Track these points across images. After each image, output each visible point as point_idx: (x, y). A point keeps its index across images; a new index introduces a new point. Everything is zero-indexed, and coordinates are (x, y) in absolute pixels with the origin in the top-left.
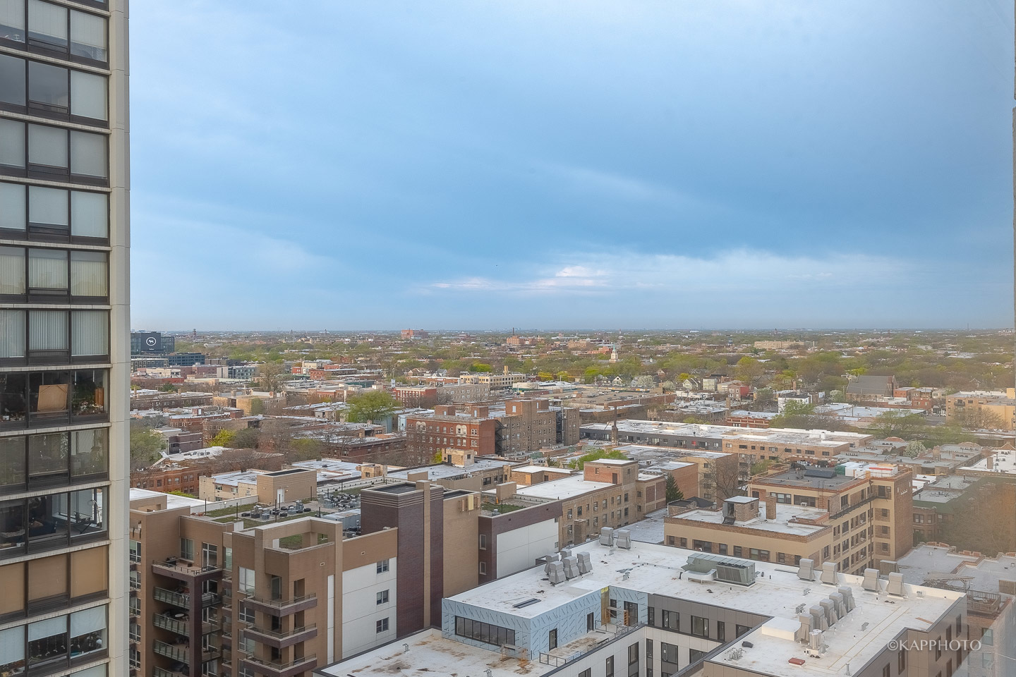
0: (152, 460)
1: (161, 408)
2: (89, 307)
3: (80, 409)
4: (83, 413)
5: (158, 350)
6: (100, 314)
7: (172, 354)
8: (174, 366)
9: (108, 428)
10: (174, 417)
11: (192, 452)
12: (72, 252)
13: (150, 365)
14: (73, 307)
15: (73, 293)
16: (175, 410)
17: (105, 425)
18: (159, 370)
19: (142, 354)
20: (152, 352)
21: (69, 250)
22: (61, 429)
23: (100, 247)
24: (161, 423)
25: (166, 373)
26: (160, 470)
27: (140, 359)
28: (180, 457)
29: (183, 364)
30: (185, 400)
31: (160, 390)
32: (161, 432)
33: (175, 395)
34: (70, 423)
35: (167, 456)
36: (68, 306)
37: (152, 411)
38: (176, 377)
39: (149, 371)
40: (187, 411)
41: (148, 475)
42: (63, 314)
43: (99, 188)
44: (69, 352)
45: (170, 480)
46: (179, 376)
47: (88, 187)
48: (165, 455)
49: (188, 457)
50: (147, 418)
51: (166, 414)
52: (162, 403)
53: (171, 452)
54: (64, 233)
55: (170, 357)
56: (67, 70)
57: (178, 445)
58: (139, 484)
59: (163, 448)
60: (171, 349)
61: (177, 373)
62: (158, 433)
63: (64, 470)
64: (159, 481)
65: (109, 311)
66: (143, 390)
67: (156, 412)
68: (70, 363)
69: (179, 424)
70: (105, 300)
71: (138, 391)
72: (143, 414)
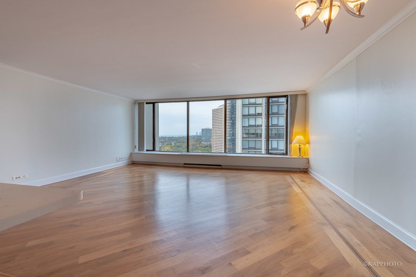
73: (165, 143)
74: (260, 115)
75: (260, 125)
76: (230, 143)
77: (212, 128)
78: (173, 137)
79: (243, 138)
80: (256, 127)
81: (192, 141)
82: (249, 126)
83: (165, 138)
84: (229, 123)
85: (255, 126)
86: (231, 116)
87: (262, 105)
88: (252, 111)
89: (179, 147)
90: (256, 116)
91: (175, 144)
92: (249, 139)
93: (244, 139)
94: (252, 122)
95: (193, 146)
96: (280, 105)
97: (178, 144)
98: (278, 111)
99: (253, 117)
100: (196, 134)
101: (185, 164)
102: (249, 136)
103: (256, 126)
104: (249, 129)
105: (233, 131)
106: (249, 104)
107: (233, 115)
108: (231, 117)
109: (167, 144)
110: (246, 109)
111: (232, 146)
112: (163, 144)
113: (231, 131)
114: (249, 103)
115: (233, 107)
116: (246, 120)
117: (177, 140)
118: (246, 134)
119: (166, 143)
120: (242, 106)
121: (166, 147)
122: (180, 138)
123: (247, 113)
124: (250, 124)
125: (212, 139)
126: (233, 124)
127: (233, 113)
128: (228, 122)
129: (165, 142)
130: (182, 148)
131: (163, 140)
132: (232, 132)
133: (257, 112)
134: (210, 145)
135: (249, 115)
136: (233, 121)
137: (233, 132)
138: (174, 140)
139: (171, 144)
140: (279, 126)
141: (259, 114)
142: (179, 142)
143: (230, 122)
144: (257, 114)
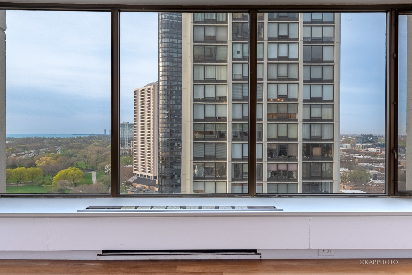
0: (367, 181)
1: (372, 163)
2: (327, 123)
3: (325, 156)
4: (326, 157)
5: (372, 141)
6: (331, 125)
7: (377, 143)
8: (378, 148)
9: (333, 163)
10: (376, 167)
11: (381, 180)
12: (311, 105)
13: (369, 147)
14: (323, 123)
15: (323, 118)
16: (377, 164)
17: (332, 162)
18: (372, 149)
19: (367, 143)
20: (370, 142)
21: (322, 105)
22: (319, 162)
23: (331, 103)
24: (372, 168)
25: (374, 150)
26: (369, 185)
27: (366, 145)
28: (377, 182)
29: (381, 147)
30: (381, 161)
31: (372, 156)
32: (370, 171)
33: (377, 158)
34: (322, 160)
35: (373, 181)
36: (321, 123)
37: (369, 164)
38: (378, 152)
39: (369, 149)
40: (381, 165)
41: (365, 187)
42: (320, 125)
43: (331, 83)
44: (322, 137)
45: (373, 190)
46: (379, 152)
47: (327, 84)
48: (372, 180)
49: (380, 182)
50: (367, 166)
51: (373, 165)
52: (373, 161)
53: (374, 180)
54: (320, 99)
55: (376, 144)
56: (322, 47)
57: (376, 177)
58: (362, 190)
59: (371, 177)
60: (377, 141)
61: (379, 150)
62: (369, 172)
63: (320, 175)
64: (369, 189)
65: (333, 124)
66: (366, 156)
67: (370, 164)
68: (322, 141)
69: (377, 169)
70: (332, 120)
71: (364, 156)
72: (366, 164)
73: (42, 150)
74: (223, 99)
75: (224, 117)
76: (166, 148)
77: (133, 123)
78: (59, 139)
79: (195, 139)
80: (217, 121)
81: (95, 146)
82: (206, 119)
83: (43, 139)
84: (164, 114)
85: (215, 119)
86: (167, 102)
87: (226, 84)
88: (210, 93)
89: (71, 156)
90: (217, 101)
91: (64, 150)
92: (205, 142)
93: (196, 142)
94: (210, 112)
95: (98, 154)
97: (70, 151)
99: (211, 103)
100: (103, 133)
102: (204, 137)
103: (218, 118)
104: (204, 124)
105: (170, 128)
106: (205, 81)
107: (171, 101)
108: (167, 104)
109: (46, 152)
110: (201, 89)
111: (169, 154)
112: (38, 152)
113: (168, 128)
114: (205, 78)
115: (171, 87)
116: (201, 108)
117: (67, 143)
118: (201, 132)
119: (45, 149)
120: (193, 83)
121: (45, 157)
122: (72, 139)
123: (201, 96)
124: (207, 115)
125: (134, 142)
126: (170, 115)
127: (171, 97)
128: (163, 112)
129: (43, 147)
130: (76, 158)
131: (38, 144)
132: (168, 130)
133: (219, 94)
134: (130, 151)
135: (205, 100)
136: (170, 111)
137: (170, 130)
138: (61, 144)
139: (56, 152)
141: (222, 97)
142: (72, 148)
143: (166, 112)
144: (218, 99)
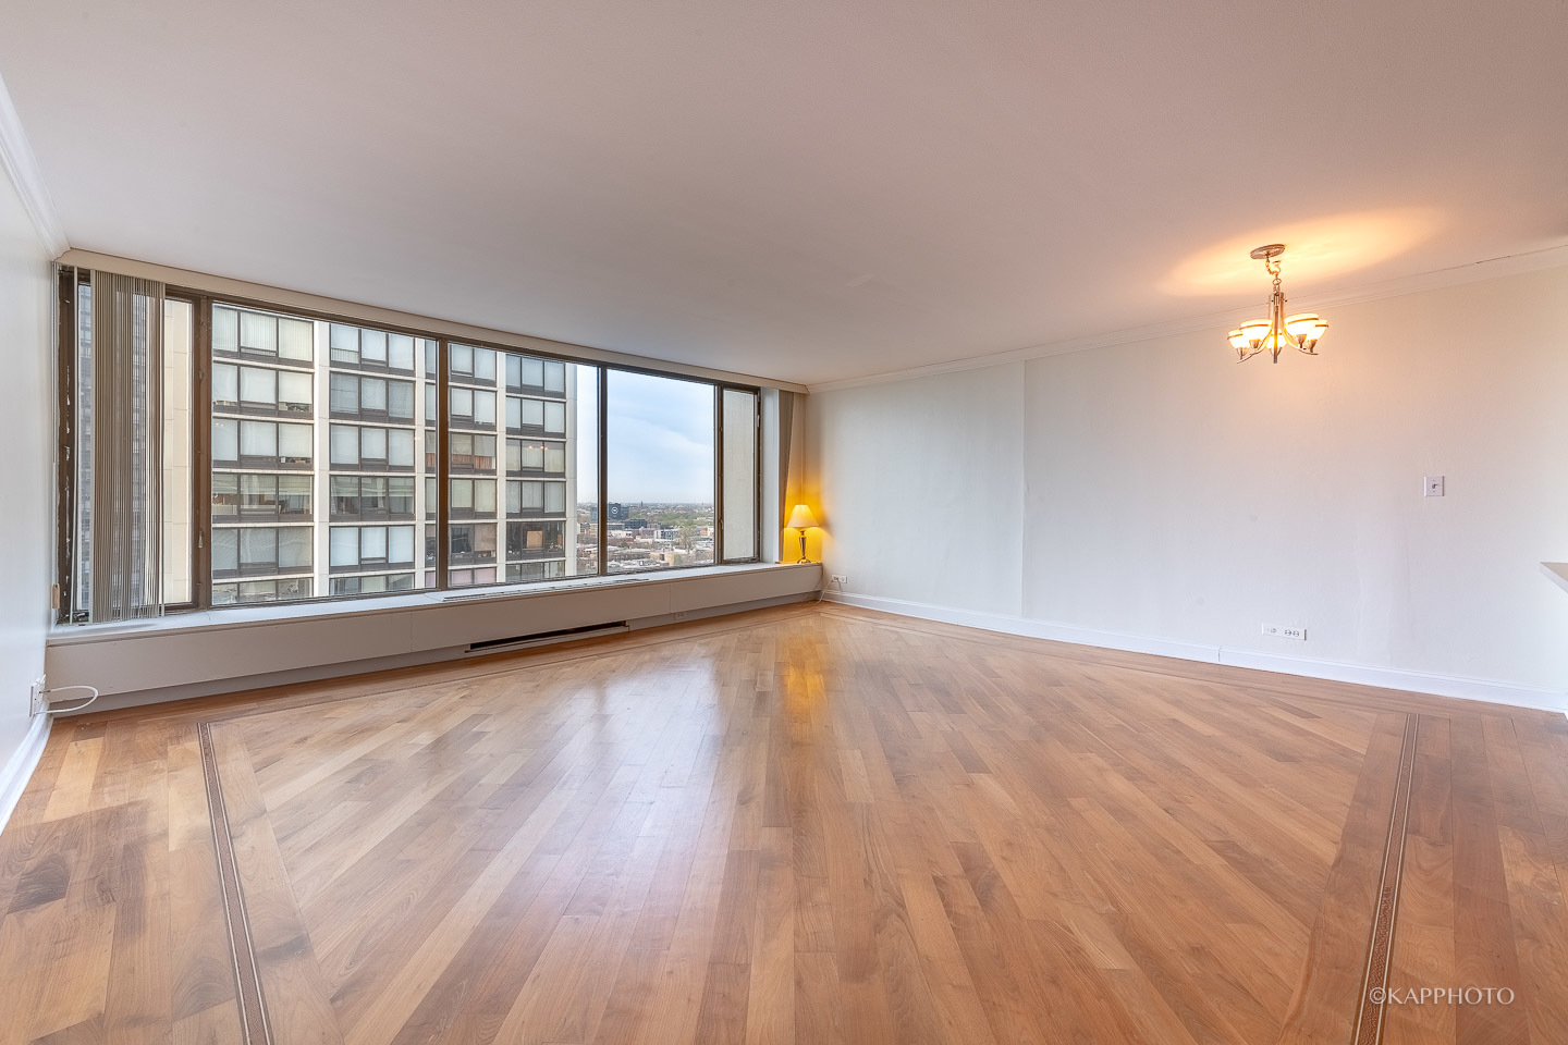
1: (619, 560)
2: (554, 479)
3: (549, 548)
4: (551, 551)
5: (619, 517)
6: (561, 484)
7: (627, 520)
8: (628, 530)
9: (565, 561)
10: (628, 567)
12: (523, 441)
14: (546, 479)
15: (546, 470)
16: (627, 562)
17: (563, 559)
18: (619, 532)
21: (543, 441)
22: (539, 561)
23: (560, 439)
24: (619, 571)
25: (623, 534)
29: (634, 528)
34: (544, 557)
36: (543, 479)
39: (613, 532)
40: (635, 562)
42: (541, 484)
43: (559, 399)
44: (543, 509)
46: (631, 537)
47: (553, 399)
51: (622, 565)
54: (540, 430)
55: (626, 523)
60: (627, 516)
61: (631, 534)
65: (564, 483)
68: (544, 517)
70: (563, 475)
74: (302, 411)
75: (302, 459)
80: (280, 466)
82: (244, 461)
85: (275, 461)
87: (311, 370)
88: (258, 388)
90: (280, 414)
92: (243, 525)
96: (395, 384)
98: (387, 407)
99: (263, 418)
101: (474, 646)
102: (240, 511)
103: (283, 460)
104: (239, 474)
106: (241, 355)
114: (240, 348)
116: (229, 430)
124: (249, 450)
133: (289, 396)
135: (241, 407)
140: (392, 468)
141: (298, 405)
144: (287, 408)
